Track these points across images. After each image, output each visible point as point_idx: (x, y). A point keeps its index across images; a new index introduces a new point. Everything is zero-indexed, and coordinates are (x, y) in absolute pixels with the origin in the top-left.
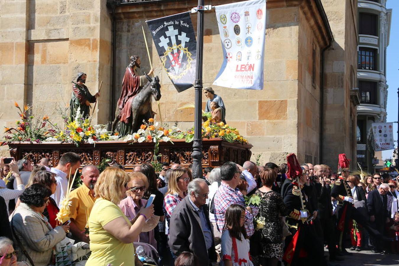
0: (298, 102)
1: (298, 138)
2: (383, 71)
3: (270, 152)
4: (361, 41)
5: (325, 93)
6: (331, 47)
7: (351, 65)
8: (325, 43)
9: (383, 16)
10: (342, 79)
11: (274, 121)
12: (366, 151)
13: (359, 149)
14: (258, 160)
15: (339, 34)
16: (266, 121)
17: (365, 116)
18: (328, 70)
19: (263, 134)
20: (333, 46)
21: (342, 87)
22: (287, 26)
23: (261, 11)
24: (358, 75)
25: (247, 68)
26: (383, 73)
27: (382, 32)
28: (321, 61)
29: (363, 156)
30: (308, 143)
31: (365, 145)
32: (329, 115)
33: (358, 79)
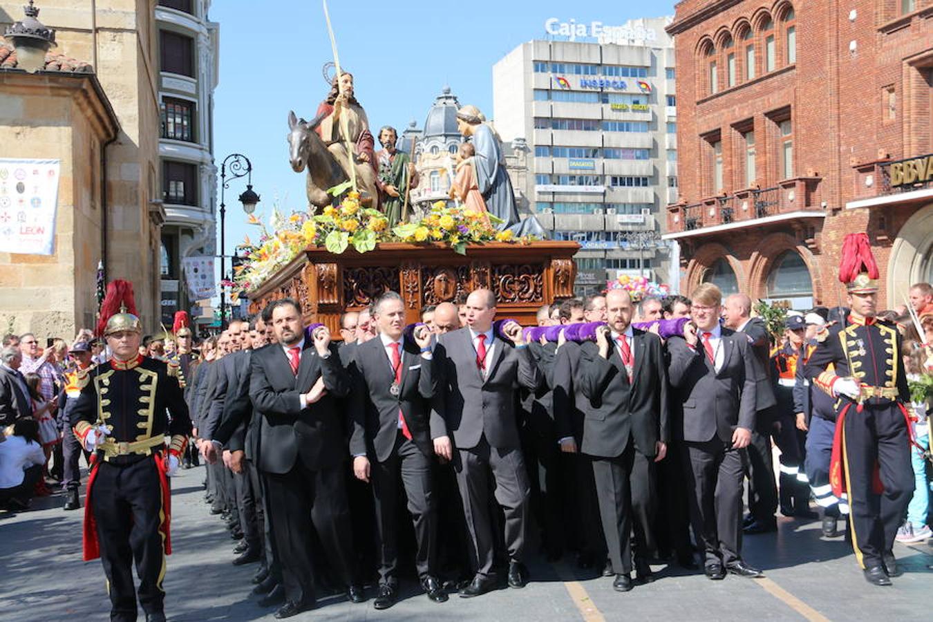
0: (73, 238)
1: (76, 291)
2: (207, 144)
3: (31, 312)
4: (165, 85)
5: (109, 213)
6: (118, 140)
7: (149, 162)
8: (108, 135)
9: (203, 41)
10: (136, 192)
11: (37, 265)
12: (178, 293)
13: (166, 289)
14: (11, 325)
15: (129, 121)
16: (23, 265)
17: (177, 227)
18: (113, 177)
19: (20, 285)
20: (121, 139)
21: (136, 204)
22: (54, 126)
23: (53, 172)
24: (161, 149)
25: (35, 231)
26: (208, 149)
27: (203, 72)
28: (101, 161)
29: (174, 303)
30: (88, 295)
31: (177, 281)
32: (115, 247)
33: (161, 157)
